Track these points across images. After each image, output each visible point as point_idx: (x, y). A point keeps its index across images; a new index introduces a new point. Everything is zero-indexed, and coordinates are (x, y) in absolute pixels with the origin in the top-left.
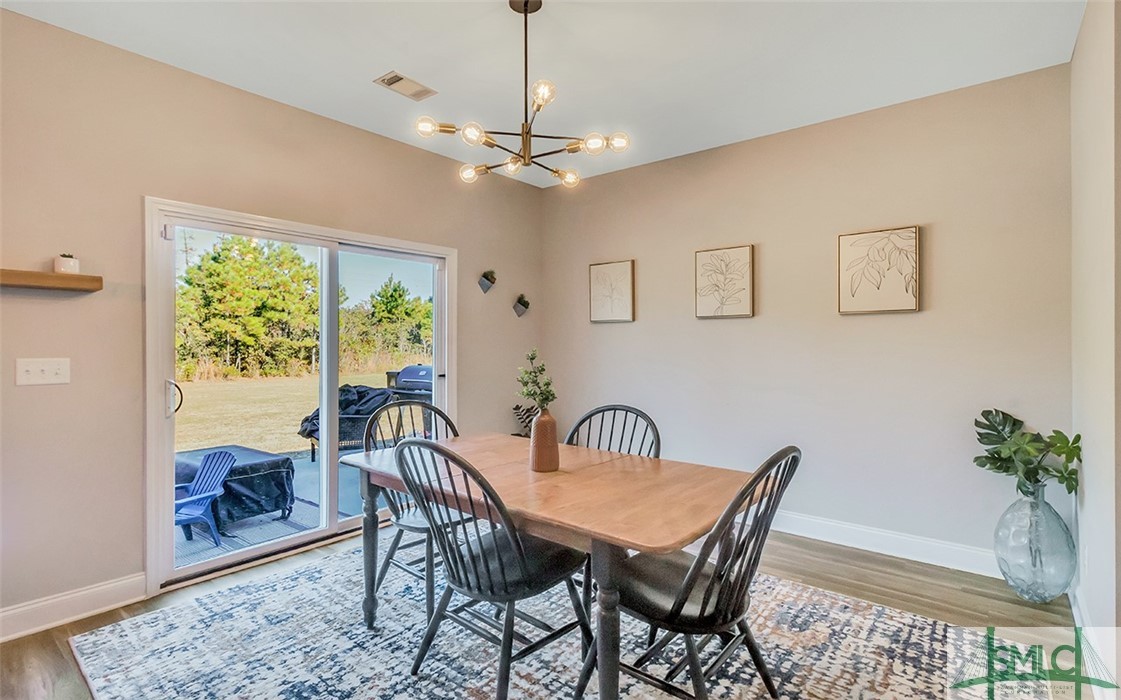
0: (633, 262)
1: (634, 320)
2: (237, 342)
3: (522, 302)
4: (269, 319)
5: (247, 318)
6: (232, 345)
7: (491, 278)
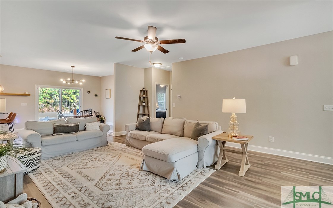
0: (110, 90)
1: (110, 98)
2: (68, 101)
3: (96, 95)
4: (77, 95)
5: (71, 95)
6: (67, 102)
7: (89, 92)
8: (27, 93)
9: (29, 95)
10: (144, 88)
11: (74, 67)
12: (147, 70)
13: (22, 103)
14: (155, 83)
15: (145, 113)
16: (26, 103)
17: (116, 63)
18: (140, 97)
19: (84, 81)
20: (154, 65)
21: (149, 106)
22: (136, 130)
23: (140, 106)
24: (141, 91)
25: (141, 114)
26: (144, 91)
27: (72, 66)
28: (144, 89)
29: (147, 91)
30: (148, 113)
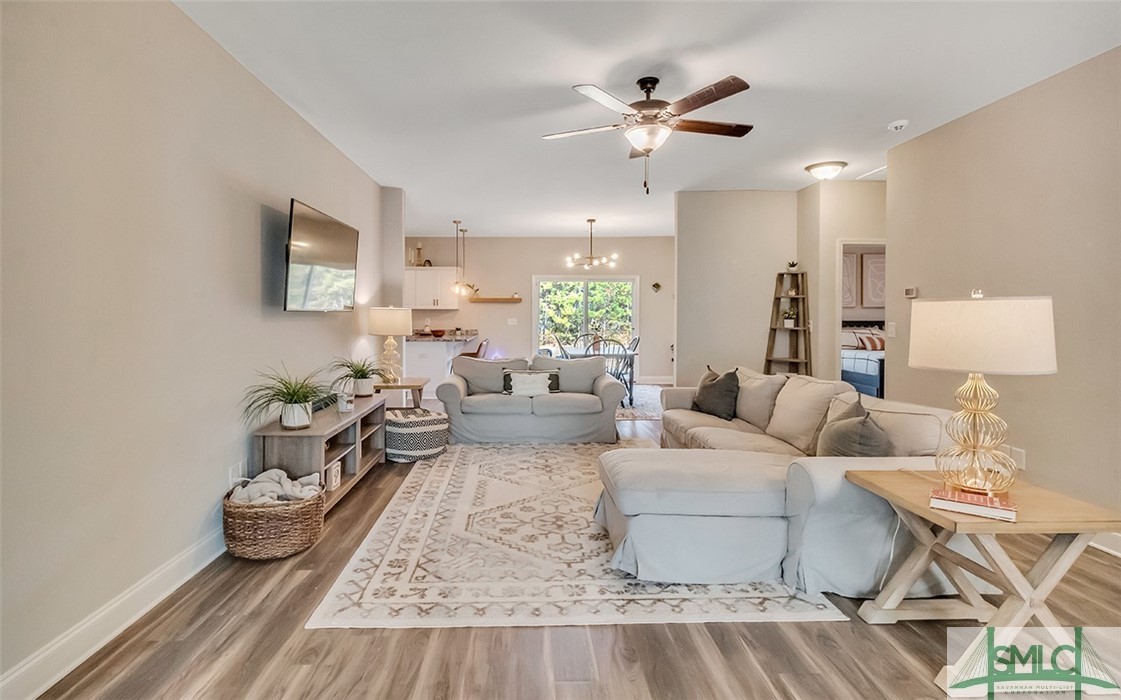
7: (657, 286)
8: (516, 296)
9: (519, 301)
10: (793, 265)
11: (594, 221)
12: (805, 195)
13: (510, 320)
14: (838, 240)
15: (797, 357)
16: (515, 320)
17: (679, 192)
18: (777, 300)
19: (615, 256)
20: (812, 171)
21: (811, 331)
22: (692, 409)
23: (775, 330)
24: (781, 276)
25: (780, 362)
26: (794, 276)
27: (589, 221)
28: (794, 270)
29: (803, 274)
30: (806, 358)
